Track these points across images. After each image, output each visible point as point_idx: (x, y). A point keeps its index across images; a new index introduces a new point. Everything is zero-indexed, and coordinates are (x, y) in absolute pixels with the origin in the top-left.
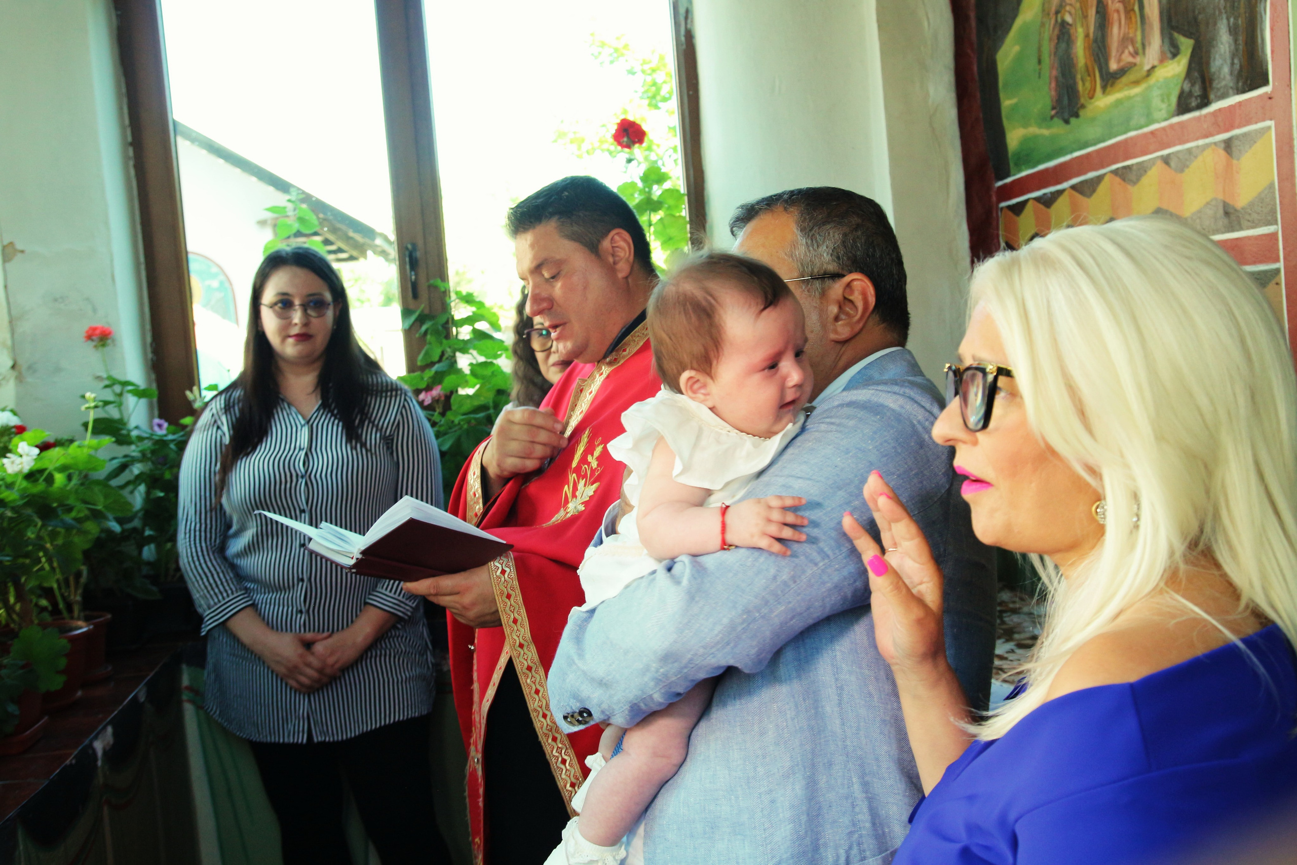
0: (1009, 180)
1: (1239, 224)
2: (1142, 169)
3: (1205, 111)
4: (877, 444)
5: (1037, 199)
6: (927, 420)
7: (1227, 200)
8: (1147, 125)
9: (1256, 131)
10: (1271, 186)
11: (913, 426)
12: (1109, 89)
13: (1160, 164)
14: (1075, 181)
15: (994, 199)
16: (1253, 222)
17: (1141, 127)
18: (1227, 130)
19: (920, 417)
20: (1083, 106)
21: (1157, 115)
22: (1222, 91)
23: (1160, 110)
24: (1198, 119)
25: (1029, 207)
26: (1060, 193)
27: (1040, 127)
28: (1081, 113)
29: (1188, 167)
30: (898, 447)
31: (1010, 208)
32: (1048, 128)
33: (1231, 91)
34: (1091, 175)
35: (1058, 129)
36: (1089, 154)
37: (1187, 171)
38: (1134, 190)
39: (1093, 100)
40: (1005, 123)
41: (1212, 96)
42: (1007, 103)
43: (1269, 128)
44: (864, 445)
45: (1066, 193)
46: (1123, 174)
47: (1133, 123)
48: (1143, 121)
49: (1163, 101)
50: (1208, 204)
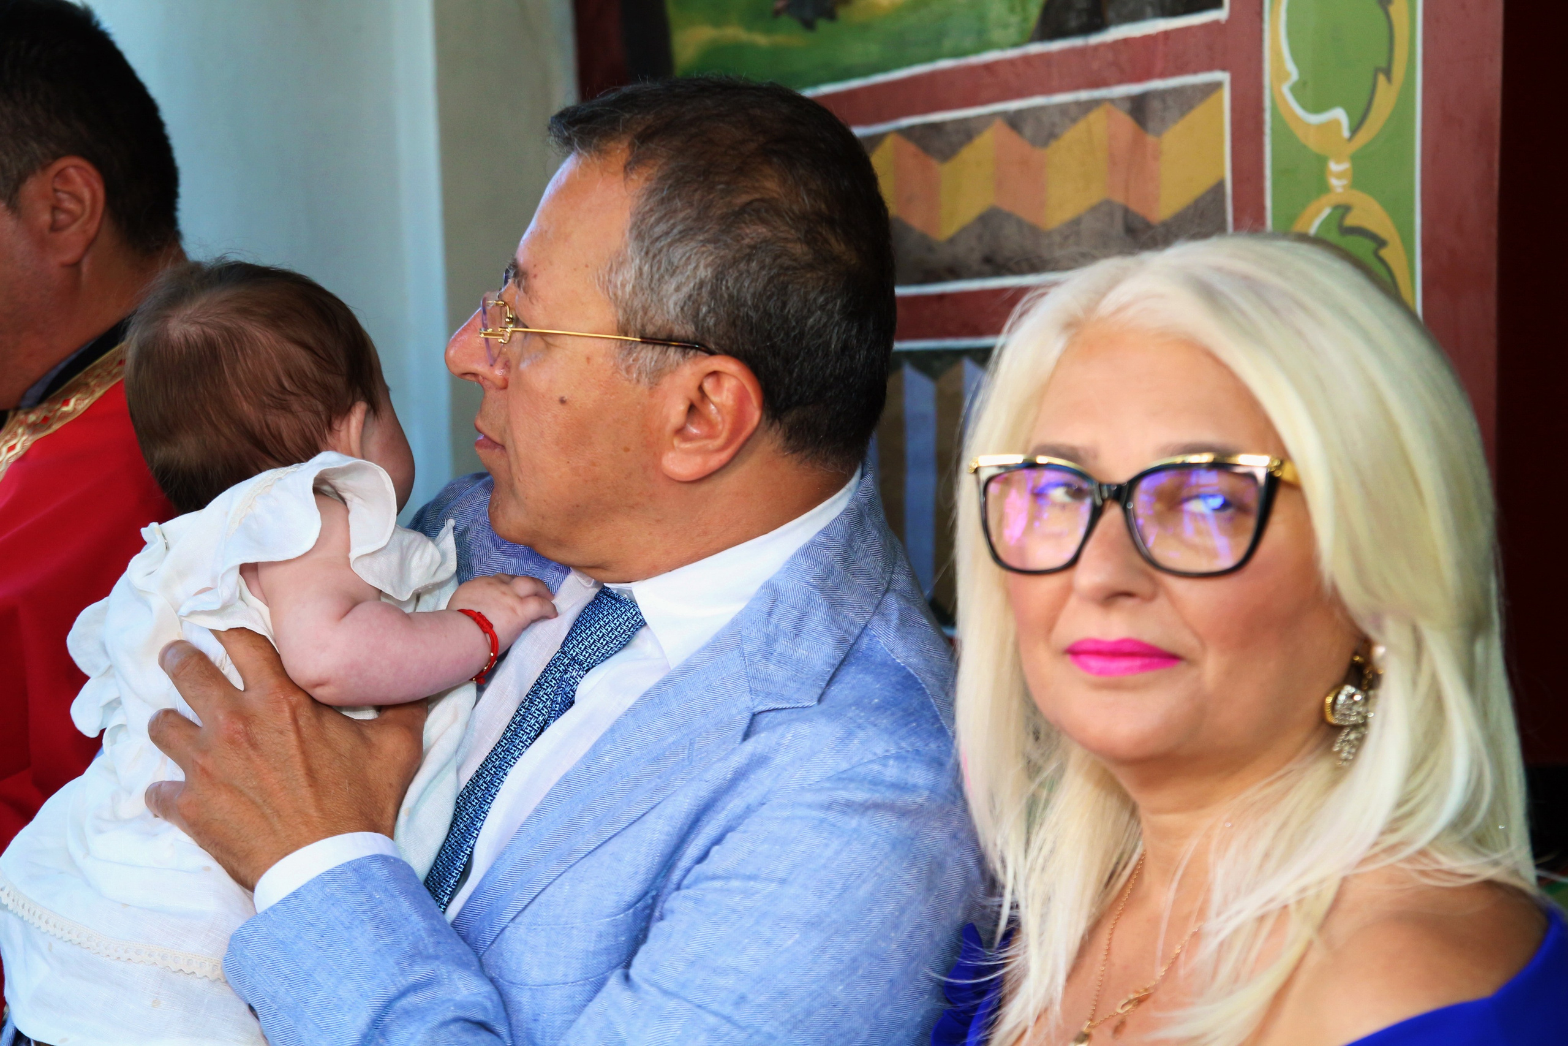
2: (967, 131)
3: (1095, 39)
7: (1134, 207)
8: (977, 50)
9: (1194, 88)
13: (1000, 126)
17: (963, 54)
18: (1137, 79)
21: (996, 35)
22: (1131, 6)
23: (1006, 25)
24: (1082, 52)
27: (750, 28)
28: (842, 12)
29: (1057, 138)
32: (768, 32)
33: (1149, 10)
35: (789, 36)
36: (852, 93)
37: (1054, 144)
38: (945, 171)
40: (672, 9)
41: (1111, 14)
43: (1217, 86)
46: (925, 138)
47: (948, 44)
48: (968, 43)
49: (1011, 9)
50: (1094, 209)
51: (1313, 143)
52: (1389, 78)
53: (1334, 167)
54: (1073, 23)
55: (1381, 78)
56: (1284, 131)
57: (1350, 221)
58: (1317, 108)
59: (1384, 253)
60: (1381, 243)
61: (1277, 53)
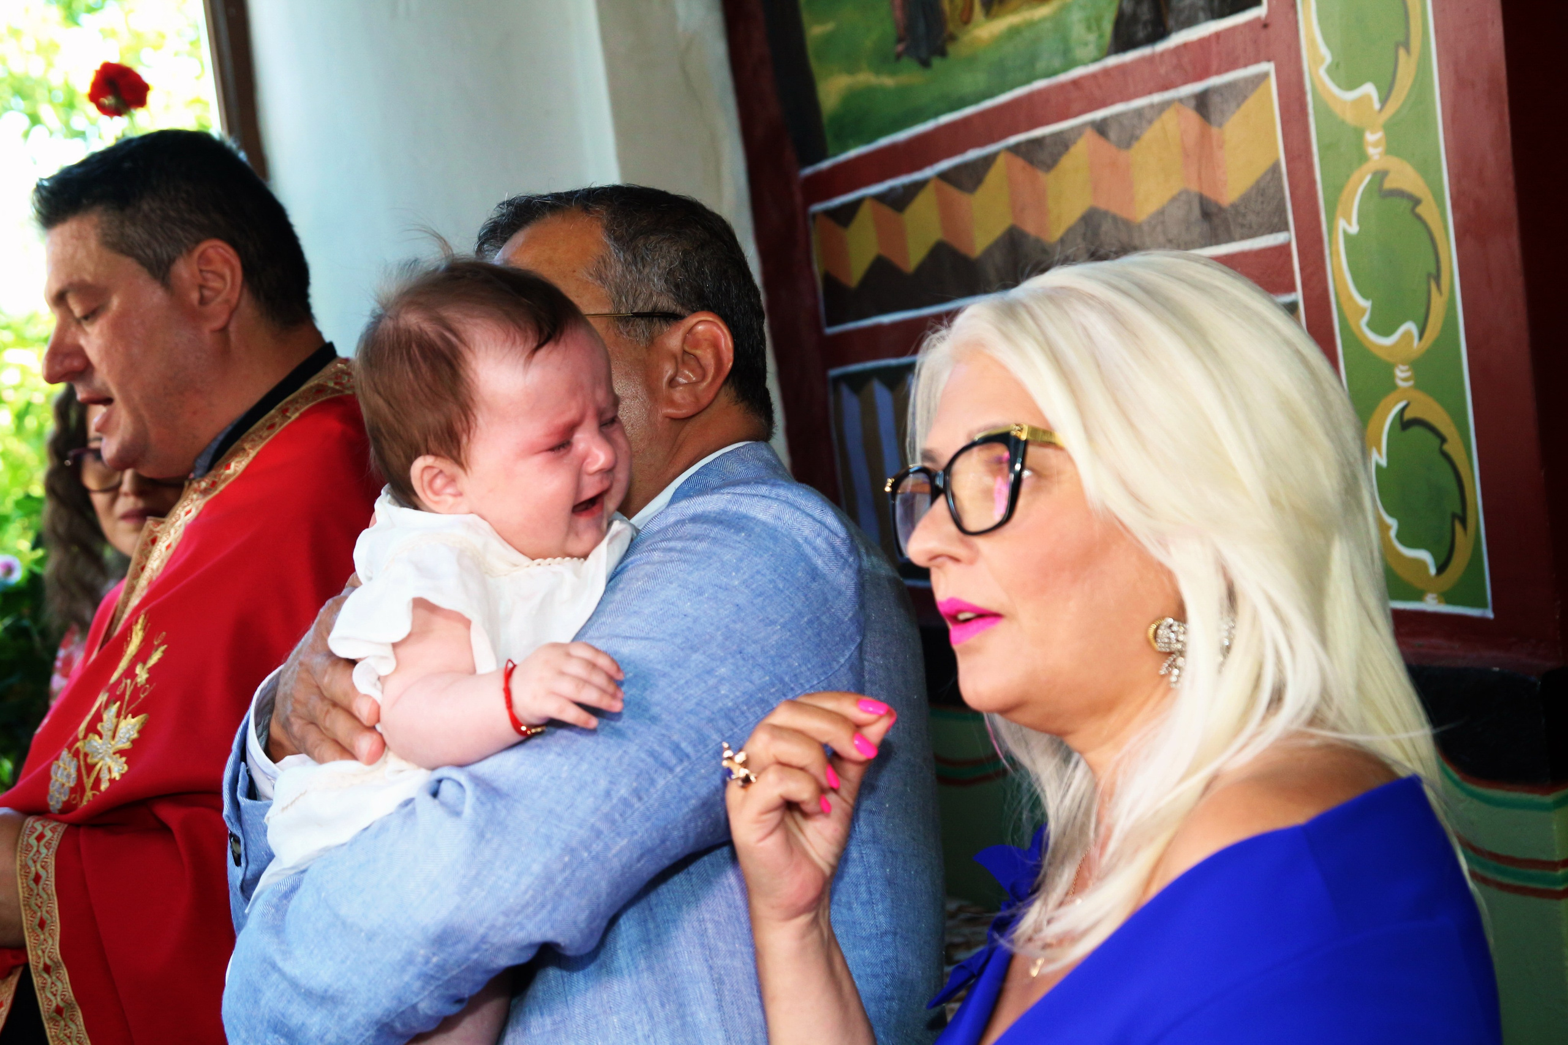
0: (826, 164)
1: (1228, 230)
2: (1062, 143)
3: (1161, 47)
4: (746, 576)
5: (880, 198)
6: (819, 535)
7: (1207, 193)
8: (1065, 69)
9: (1245, 79)
10: (1275, 168)
11: (797, 546)
12: (995, 8)
13: (1089, 133)
14: (945, 165)
15: (799, 199)
16: (1251, 227)
17: (1054, 73)
18: (1200, 77)
19: (806, 532)
20: (953, 38)
21: (1079, 53)
22: (1187, 12)
23: (1086, 44)
24: (1150, 60)
25: (865, 214)
26: (920, 185)
27: (878, 72)
28: (951, 49)
29: (1137, 138)
30: (778, 581)
31: (832, 214)
32: (892, 73)
33: (1201, 15)
34: (972, 154)
35: (910, 76)
36: (966, 121)
37: (1136, 145)
38: (1048, 179)
39: (970, 27)
40: (814, 64)
41: (1171, 22)
42: (816, 31)
43: (1265, 76)
44: (725, 580)
45: (931, 187)
46: (1030, 152)
47: (1041, 65)
48: (1057, 63)
49: (1089, 29)
50: (1174, 199)
51: (1349, 117)
52: (1408, 50)
53: (1371, 137)
54: (1141, 34)
55: (1402, 52)
56: (1326, 112)
57: (1388, 185)
58: (1351, 85)
59: (1420, 210)
60: (1416, 202)
61: (1312, 42)
